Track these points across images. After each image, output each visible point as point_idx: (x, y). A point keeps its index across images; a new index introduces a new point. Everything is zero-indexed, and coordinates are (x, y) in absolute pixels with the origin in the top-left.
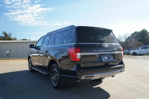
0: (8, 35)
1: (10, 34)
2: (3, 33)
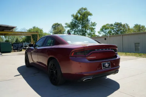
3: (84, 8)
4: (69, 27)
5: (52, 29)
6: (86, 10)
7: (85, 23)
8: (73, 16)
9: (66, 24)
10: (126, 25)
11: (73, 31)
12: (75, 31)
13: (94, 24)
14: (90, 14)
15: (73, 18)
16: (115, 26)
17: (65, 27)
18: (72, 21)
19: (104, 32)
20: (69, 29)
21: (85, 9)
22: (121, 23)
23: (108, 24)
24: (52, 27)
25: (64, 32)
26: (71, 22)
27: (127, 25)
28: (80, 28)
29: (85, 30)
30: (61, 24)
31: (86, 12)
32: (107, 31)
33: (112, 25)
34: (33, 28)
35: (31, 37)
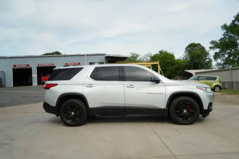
5: (186, 54)
8: (225, 27)
9: (213, 42)
15: (225, 31)
17: (211, 48)
18: (223, 37)
20: (217, 50)
24: (187, 49)
26: (221, 39)
34: (159, 53)
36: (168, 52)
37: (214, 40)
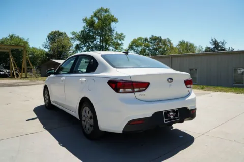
0: (220, 44)
1: (223, 43)
2: (212, 42)
3: (105, 8)
4: (79, 40)
5: (47, 41)
6: (108, 12)
7: (105, 35)
8: (85, 20)
9: (73, 33)
10: (167, 40)
11: (85, 46)
12: (88, 46)
13: (121, 37)
14: (115, 20)
15: (85, 24)
16: (151, 43)
17: (72, 39)
18: (83, 29)
19: (134, 51)
20: (78, 42)
21: (106, 11)
22: (160, 37)
23: (140, 39)
24: (49, 37)
25: (70, 47)
26: (82, 31)
27: (169, 41)
28: (98, 42)
29: (106, 46)
30: (65, 34)
31: (109, 15)
32: (139, 49)
33: (146, 40)
34: (8, 38)
35: (10, 53)
36: (20, 37)
37: (75, 32)
